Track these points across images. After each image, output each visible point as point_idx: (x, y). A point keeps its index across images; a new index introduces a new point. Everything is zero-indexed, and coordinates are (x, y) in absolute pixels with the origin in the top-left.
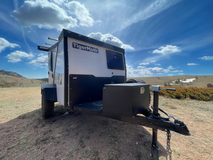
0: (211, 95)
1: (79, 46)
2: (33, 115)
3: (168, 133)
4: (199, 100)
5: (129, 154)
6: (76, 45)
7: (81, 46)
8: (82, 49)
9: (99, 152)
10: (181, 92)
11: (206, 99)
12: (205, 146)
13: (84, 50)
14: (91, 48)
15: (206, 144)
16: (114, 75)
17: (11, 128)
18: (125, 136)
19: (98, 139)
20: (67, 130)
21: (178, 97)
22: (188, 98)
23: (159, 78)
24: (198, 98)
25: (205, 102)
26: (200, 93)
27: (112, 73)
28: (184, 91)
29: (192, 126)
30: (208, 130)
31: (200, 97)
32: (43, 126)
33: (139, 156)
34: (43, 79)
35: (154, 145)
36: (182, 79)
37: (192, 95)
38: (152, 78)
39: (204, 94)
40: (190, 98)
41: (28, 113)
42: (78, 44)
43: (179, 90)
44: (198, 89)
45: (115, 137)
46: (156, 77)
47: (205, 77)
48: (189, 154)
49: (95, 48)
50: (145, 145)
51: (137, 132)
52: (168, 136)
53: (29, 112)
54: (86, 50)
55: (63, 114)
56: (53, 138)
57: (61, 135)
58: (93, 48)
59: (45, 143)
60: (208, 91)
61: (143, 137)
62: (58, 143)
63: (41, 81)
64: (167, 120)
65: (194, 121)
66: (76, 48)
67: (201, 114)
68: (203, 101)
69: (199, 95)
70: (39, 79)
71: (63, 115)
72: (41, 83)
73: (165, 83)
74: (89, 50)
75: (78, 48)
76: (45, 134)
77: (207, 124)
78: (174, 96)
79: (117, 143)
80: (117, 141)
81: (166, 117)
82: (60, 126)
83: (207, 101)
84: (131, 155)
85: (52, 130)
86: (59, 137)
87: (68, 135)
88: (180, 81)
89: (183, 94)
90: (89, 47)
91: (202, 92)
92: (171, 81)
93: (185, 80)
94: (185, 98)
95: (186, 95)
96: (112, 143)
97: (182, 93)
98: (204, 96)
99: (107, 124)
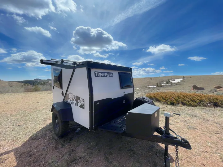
0: (197, 101)
1: (99, 74)
2: (45, 134)
3: (177, 147)
4: (189, 106)
5: (147, 164)
6: (97, 74)
7: (101, 74)
8: (102, 76)
9: (125, 165)
10: (174, 99)
11: (194, 105)
12: (197, 151)
13: (103, 76)
14: (108, 73)
15: (198, 148)
16: (125, 93)
17: (30, 152)
18: (140, 148)
19: (120, 154)
20: (89, 148)
21: (172, 104)
22: (180, 105)
23: (151, 78)
24: (188, 104)
25: (193, 108)
26: (189, 100)
27: (124, 93)
28: (177, 98)
29: (187, 133)
30: (198, 136)
31: (189, 103)
32: (63, 146)
33: (155, 165)
34: (24, 81)
35: (166, 156)
36: (172, 79)
37: (184, 102)
38: (145, 78)
39: (192, 101)
40: (182, 104)
41: (39, 132)
42: (99, 72)
43: (173, 97)
44: (188, 96)
45: (133, 150)
46: (149, 78)
47: (191, 77)
48: (188, 158)
49: (110, 73)
50: (157, 155)
51: (148, 144)
52: (177, 149)
53: (38, 130)
54: (105, 76)
55: (76, 130)
56: (80, 158)
57: (85, 154)
58: (109, 73)
59: (75, 163)
60: (195, 98)
61: (154, 148)
62: (87, 162)
63: (23, 84)
64: (176, 138)
65: (188, 129)
66: (97, 76)
67: (191, 121)
68: (192, 106)
69: (189, 101)
70: (19, 82)
71: (77, 132)
72: (22, 86)
73: (157, 84)
74: (106, 76)
75: (99, 76)
76: (70, 155)
77: (197, 130)
78: (169, 103)
79: (136, 155)
80: (135, 154)
81: (175, 136)
82: (80, 144)
83: (195, 107)
84: (149, 164)
85: (74, 149)
86: (85, 156)
87: (92, 153)
88: (170, 81)
89: (176, 101)
90: (106, 73)
91: (190, 99)
92: (162, 82)
93: (174, 80)
94: (178, 104)
95: (178, 101)
96: (132, 156)
97: (176, 99)
98: (192, 102)
99: (121, 138)
